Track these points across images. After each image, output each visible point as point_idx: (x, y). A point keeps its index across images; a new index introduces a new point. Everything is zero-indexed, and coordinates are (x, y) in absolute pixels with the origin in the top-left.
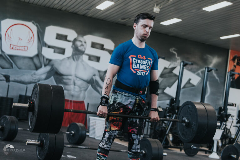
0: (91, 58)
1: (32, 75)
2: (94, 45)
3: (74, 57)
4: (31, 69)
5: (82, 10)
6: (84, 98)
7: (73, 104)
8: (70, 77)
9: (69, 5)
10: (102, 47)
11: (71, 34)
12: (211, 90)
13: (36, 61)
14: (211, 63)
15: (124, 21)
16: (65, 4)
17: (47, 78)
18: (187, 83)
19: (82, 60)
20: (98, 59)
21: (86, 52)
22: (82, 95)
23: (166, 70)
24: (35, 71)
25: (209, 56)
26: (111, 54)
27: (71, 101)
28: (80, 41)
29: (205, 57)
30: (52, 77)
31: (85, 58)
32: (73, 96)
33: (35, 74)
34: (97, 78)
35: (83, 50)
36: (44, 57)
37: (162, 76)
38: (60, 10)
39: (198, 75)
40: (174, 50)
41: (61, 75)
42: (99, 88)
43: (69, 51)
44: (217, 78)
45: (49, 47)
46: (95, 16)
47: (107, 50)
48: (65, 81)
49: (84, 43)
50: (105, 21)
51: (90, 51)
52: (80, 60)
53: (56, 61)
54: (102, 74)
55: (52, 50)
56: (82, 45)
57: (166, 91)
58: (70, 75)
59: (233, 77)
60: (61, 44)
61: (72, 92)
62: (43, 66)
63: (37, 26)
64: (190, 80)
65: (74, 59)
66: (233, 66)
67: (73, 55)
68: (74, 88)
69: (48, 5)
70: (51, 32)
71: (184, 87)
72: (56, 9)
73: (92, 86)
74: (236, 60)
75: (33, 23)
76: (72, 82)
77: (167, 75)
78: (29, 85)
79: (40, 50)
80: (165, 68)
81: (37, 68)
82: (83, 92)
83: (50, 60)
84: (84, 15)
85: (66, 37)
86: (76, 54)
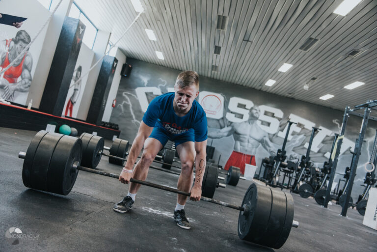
0: (263, 123)
1: (217, 132)
2: (266, 113)
3: (250, 121)
4: (216, 127)
5: (256, 86)
6: (255, 154)
7: (246, 157)
8: (245, 136)
9: (246, 82)
10: (273, 115)
11: (249, 104)
13: (221, 122)
15: (290, 95)
16: (243, 81)
17: (228, 135)
18: (347, 151)
19: (256, 124)
20: (269, 124)
21: (259, 118)
22: (253, 151)
23: (327, 138)
24: (219, 130)
26: (280, 121)
27: (245, 155)
28: (256, 110)
29: (368, 129)
30: (232, 135)
31: (258, 123)
32: (246, 151)
33: (219, 132)
34: (267, 139)
35: (258, 116)
36: (227, 120)
37: (323, 142)
38: (242, 86)
40: (337, 121)
41: (239, 134)
42: (267, 147)
43: (246, 117)
45: (232, 113)
46: (268, 91)
47: (277, 118)
48: (241, 139)
49: (258, 111)
50: (277, 95)
51: (262, 117)
52: (254, 124)
53: (236, 123)
54: (271, 136)
55: (234, 115)
56: (257, 113)
57: (325, 155)
58: (246, 135)
60: (241, 111)
61: (246, 148)
62: (226, 126)
63: (224, 97)
64: (350, 148)
65: (249, 123)
68: (248, 145)
69: (233, 82)
70: (234, 101)
71: (344, 154)
72: (239, 85)
73: (262, 145)
75: (222, 95)
76: (246, 140)
77: (328, 142)
78: (214, 140)
79: (225, 114)
80: (327, 136)
81: (221, 128)
82: (254, 149)
83: (231, 123)
84: (260, 90)
85: (245, 106)
86: (252, 119)
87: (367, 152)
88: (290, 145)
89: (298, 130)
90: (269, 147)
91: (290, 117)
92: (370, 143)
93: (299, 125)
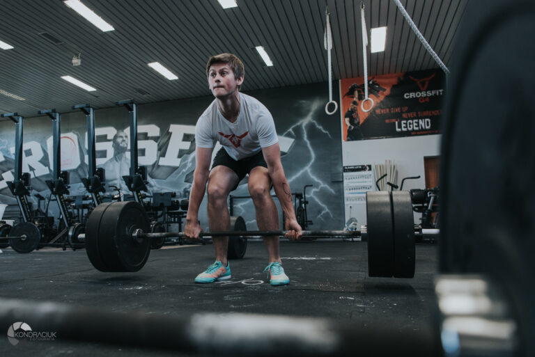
3: (117, 157)
8: (115, 182)
10: (146, 137)
11: (111, 132)
12: (315, 153)
13: (80, 172)
14: (308, 111)
19: (126, 158)
20: (143, 152)
25: (304, 101)
26: (156, 142)
28: (122, 137)
29: (296, 105)
35: (125, 146)
39: (289, 135)
44: (324, 131)
47: (152, 138)
49: (124, 138)
52: (123, 159)
54: (150, 169)
56: (124, 141)
59: (356, 122)
63: (77, 134)
65: (116, 160)
66: (352, 104)
67: (115, 155)
74: (356, 93)
75: (74, 133)
85: (106, 136)
86: (119, 153)
87: (306, 143)
88: (180, 174)
89: (187, 145)
90: (151, 186)
91: (170, 131)
92: (306, 127)
93: (187, 137)
